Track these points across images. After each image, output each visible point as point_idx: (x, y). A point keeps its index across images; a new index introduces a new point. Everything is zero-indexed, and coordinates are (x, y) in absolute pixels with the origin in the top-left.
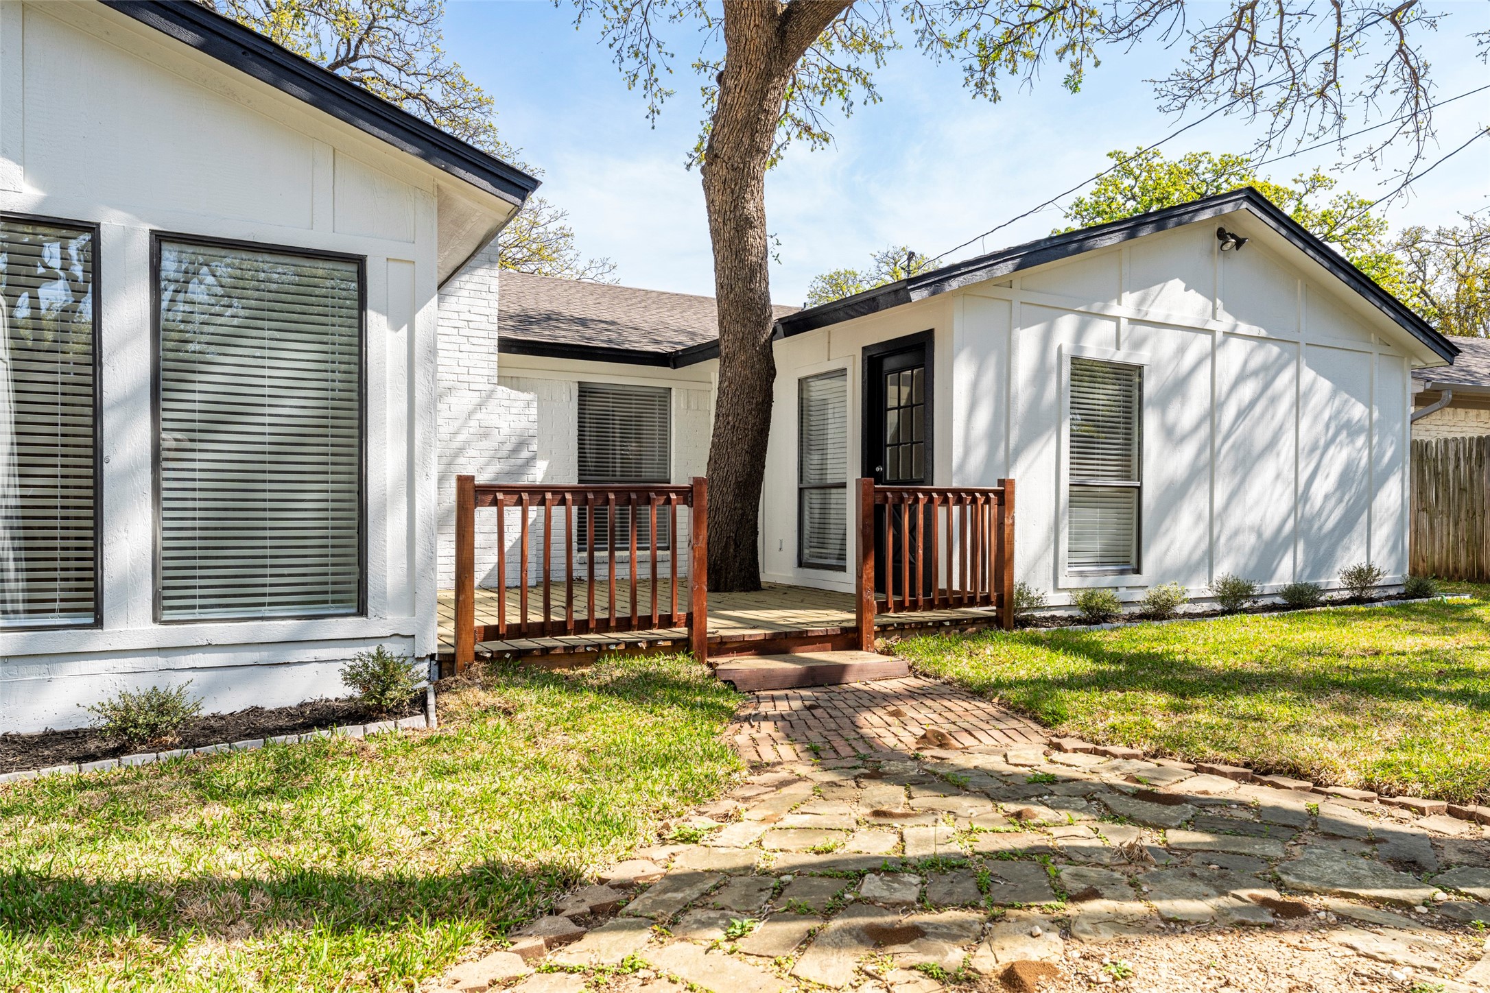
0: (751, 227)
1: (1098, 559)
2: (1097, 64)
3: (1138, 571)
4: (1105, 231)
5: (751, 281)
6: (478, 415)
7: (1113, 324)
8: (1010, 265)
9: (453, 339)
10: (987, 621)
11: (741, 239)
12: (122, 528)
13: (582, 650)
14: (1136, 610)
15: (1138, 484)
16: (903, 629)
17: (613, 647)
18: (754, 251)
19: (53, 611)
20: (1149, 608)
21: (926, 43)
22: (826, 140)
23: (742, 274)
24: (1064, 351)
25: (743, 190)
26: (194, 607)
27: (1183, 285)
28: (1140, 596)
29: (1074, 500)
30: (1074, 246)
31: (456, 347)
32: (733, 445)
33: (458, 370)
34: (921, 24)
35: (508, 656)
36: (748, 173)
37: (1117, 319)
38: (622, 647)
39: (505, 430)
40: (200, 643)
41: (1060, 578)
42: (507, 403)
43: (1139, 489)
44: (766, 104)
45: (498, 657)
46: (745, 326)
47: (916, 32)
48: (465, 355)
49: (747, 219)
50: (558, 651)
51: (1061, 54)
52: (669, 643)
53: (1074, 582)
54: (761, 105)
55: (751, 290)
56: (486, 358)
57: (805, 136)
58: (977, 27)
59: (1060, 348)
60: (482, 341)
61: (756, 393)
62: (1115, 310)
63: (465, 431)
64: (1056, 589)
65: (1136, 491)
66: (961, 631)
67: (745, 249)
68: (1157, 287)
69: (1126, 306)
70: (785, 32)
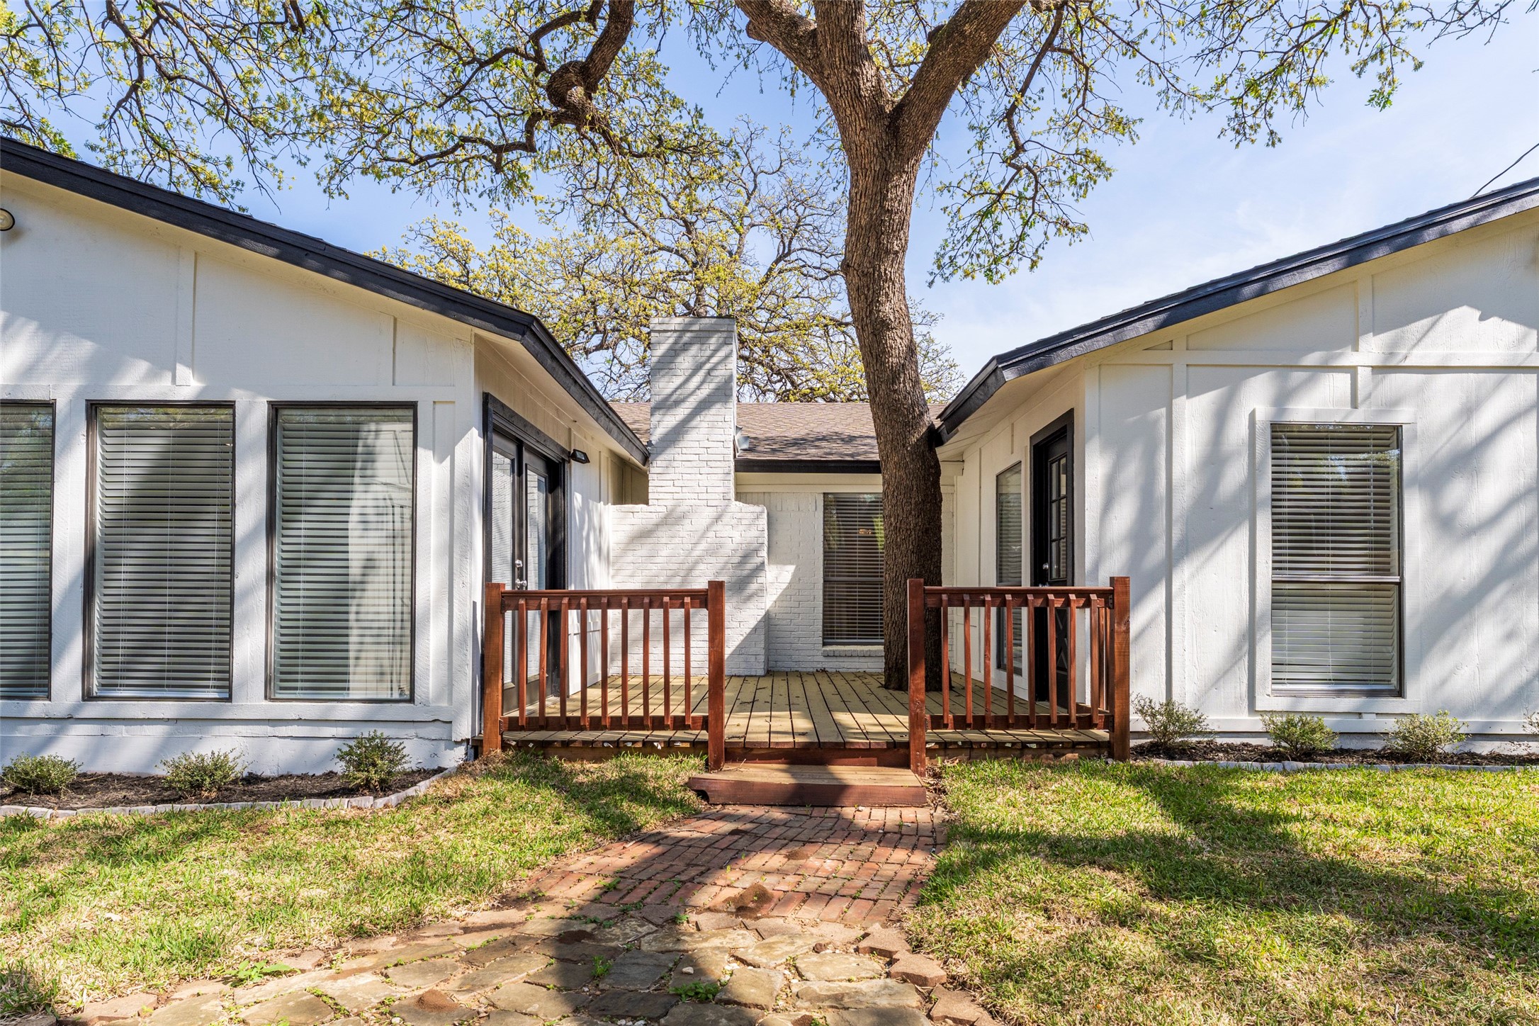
0: (888, 329)
1: (1331, 676)
2: (1418, 66)
3: (1400, 693)
4: (1304, 261)
5: (894, 382)
6: (715, 528)
7: (1346, 378)
8: (1150, 323)
9: (694, 464)
10: (1098, 745)
11: (879, 343)
12: (245, 627)
13: (600, 745)
14: (1377, 745)
15: (1397, 579)
16: (972, 749)
17: (629, 745)
18: (894, 352)
19: (208, 687)
20: (1398, 744)
21: (1172, 103)
22: (1085, 232)
23: (885, 376)
24: (1259, 417)
25: (877, 293)
26: (296, 689)
27: (1478, 314)
28: (1390, 725)
29: (1279, 598)
30: (1256, 286)
31: (697, 470)
32: (898, 547)
33: (698, 490)
34: (1161, 84)
35: (531, 745)
36: (880, 276)
37: (1352, 370)
38: (639, 745)
39: (737, 539)
40: (294, 717)
41: (1258, 697)
42: (739, 515)
43: (1400, 585)
44: (887, 205)
45: (521, 745)
46: (892, 428)
47: (1159, 94)
48: (704, 477)
49: (883, 321)
50: (577, 745)
51: (1360, 69)
52: (688, 745)
53: (1281, 704)
54: (882, 207)
55: (895, 391)
56: (721, 479)
57: (1064, 231)
58: (1240, 69)
59: (1252, 415)
60: (718, 464)
61: (914, 493)
62: (1350, 358)
63: (704, 541)
64: (1252, 709)
65: (1396, 587)
66: (1057, 756)
67: (884, 352)
68: (1426, 322)
69: (1371, 350)
70: (898, 128)
